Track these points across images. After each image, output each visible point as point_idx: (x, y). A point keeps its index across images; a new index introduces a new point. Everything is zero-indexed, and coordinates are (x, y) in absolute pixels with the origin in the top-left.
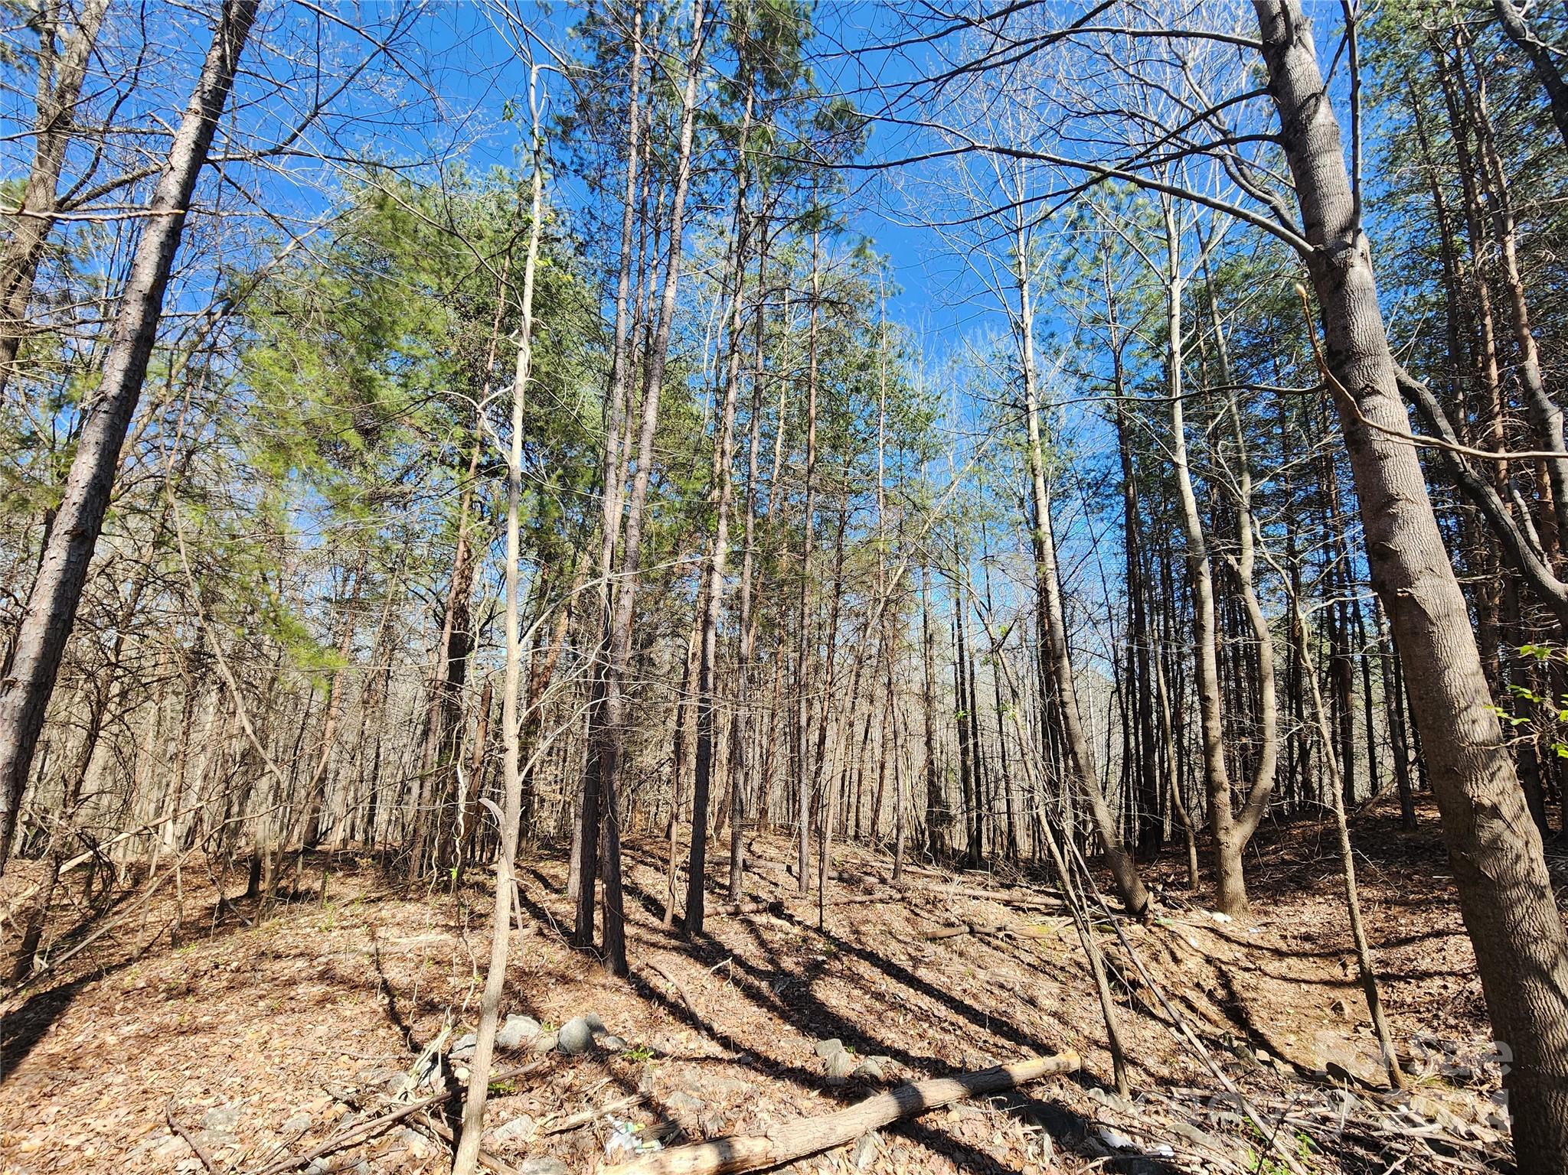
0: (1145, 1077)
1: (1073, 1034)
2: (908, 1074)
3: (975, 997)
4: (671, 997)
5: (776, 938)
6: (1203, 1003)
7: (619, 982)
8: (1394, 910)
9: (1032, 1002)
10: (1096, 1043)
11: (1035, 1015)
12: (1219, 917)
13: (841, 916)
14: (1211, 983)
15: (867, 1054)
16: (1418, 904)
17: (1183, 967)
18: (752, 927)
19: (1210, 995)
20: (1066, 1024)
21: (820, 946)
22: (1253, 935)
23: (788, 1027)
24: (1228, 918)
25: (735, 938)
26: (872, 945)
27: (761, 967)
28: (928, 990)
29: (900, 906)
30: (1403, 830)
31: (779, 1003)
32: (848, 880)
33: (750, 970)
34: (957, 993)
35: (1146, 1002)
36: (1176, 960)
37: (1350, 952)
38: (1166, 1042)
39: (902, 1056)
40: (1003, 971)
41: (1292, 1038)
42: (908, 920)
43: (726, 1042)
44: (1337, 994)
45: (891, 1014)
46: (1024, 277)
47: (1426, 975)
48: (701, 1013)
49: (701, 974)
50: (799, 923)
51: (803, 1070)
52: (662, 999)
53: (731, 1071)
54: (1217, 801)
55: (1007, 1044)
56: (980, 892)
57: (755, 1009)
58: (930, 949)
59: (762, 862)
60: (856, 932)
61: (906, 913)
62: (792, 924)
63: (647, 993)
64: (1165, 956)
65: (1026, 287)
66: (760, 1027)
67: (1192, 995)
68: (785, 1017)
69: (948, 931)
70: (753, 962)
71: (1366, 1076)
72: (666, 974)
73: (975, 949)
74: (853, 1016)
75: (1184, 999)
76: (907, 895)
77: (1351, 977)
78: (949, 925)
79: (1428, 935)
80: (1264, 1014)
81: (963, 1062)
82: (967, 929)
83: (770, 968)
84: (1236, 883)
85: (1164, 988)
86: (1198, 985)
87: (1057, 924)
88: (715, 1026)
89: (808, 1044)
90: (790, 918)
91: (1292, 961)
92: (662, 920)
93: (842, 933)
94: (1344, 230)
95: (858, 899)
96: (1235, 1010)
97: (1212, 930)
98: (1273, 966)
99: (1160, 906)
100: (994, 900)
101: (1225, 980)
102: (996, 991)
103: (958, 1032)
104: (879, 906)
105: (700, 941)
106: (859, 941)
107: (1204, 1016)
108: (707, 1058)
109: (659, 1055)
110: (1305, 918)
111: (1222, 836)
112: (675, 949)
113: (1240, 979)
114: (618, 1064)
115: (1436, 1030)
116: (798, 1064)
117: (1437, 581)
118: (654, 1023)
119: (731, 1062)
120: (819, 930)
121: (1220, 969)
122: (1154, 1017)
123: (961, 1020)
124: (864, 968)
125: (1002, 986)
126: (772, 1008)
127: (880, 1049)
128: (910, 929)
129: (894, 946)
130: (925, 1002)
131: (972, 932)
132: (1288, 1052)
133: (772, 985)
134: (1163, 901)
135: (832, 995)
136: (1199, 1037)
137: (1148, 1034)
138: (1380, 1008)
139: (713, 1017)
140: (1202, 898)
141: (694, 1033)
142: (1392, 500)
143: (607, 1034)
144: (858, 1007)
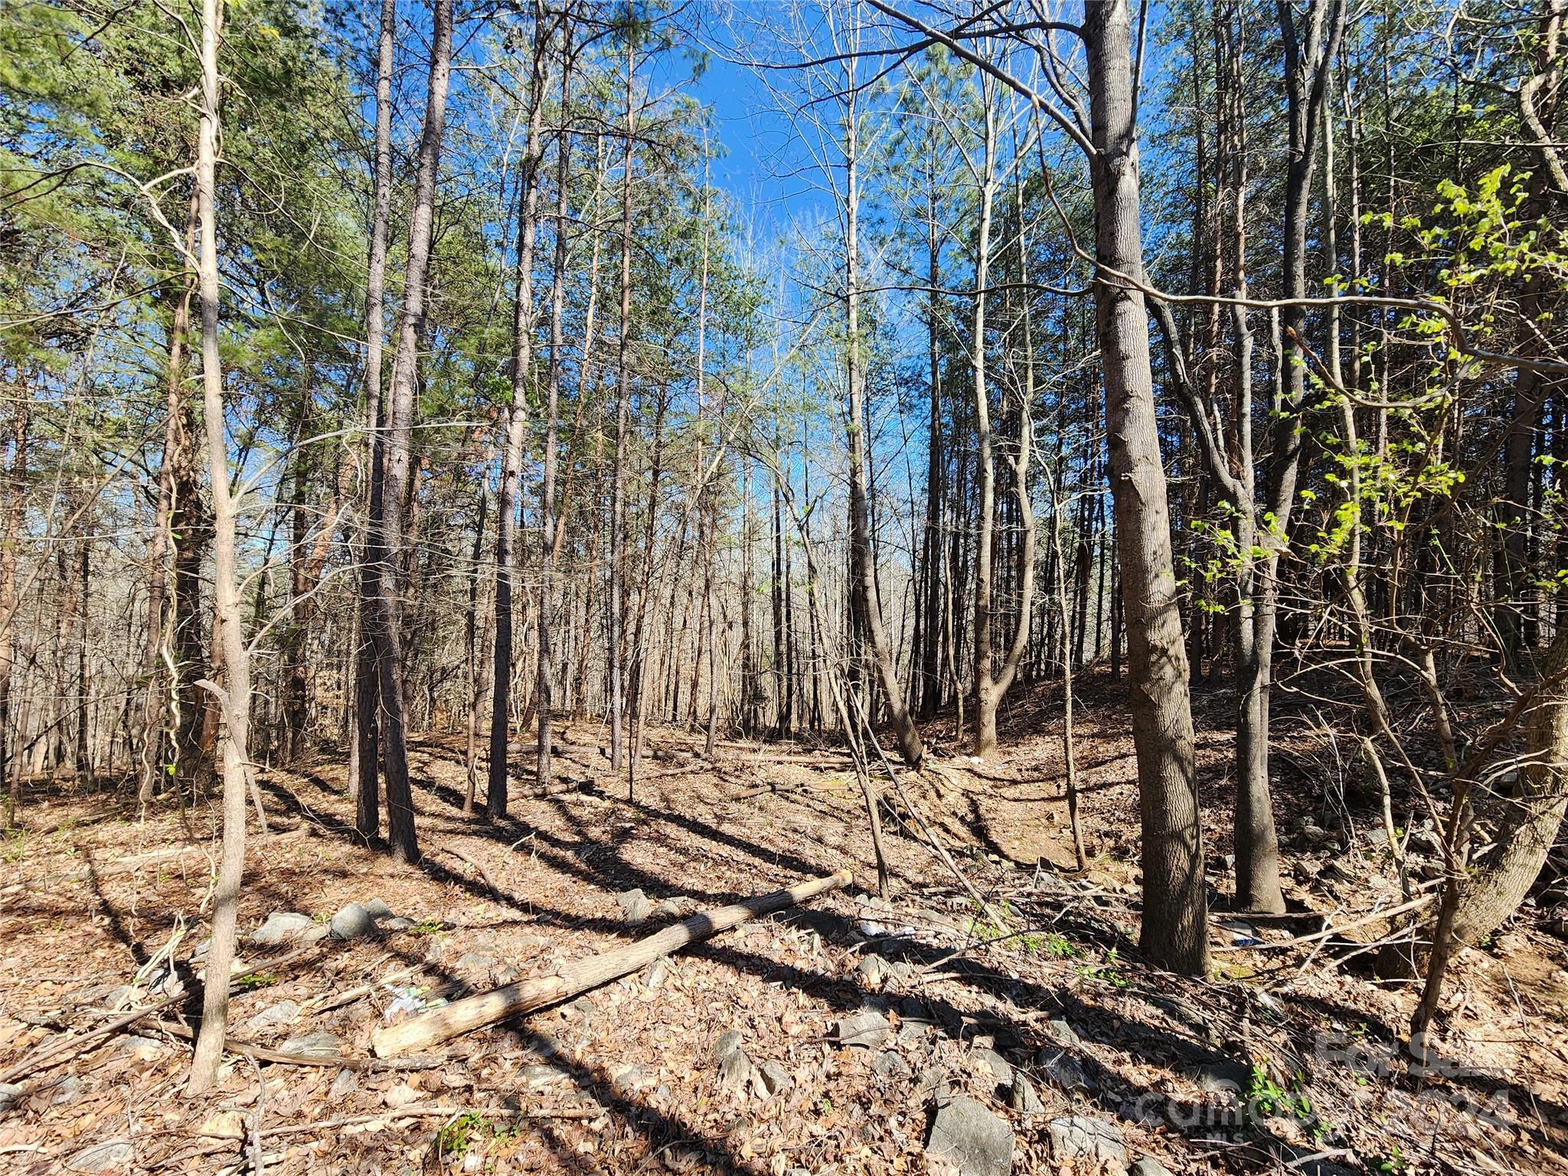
0: (904, 884)
1: (851, 861)
2: (702, 908)
3: (771, 841)
4: (469, 876)
5: (585, 814)
6: (956, 826)
7: (409, 869)
8: (1097, 741)
9: (820, 840)
10: (869, 865)
11: (821, 850)
12: (975, 760)
13: (652, 788)
14: (964, 809)
15: (665, 897)
16: (1112, 736)
17: (944, 801)
18: (560, 806)
19: (962, 819)
20: (846, 853)
21: (629, 815)
22: (998, 772)
23: (592, 887)
24: (982, 760)
25: (541, 817)
26: (679, 810)
27: (568, 839)
28: (729, 840)
29: (710, 775)
30: (1110, 683)
31: (583, 866)
32: (662, 757)
33: (556, 843)
34: (755, 841)
35: (912, 829)
36: (940, 796)
37: (1063, 776)
38: (923, 857)
39: (700, 896)
40: (798, 817)
41: (1016, 843)
42: (716, 785)
43: (525, 907)
44: (1051, 807)
45: (693, 864)
46: (852, 156)
47: (1111, 785)
48: (501, 886)
49: (503, 852)
50: (609, 798)
51: (604, 919)
52: (458, 879)
53: (528, 930)
54: (981, 667)
55: (795, 874)
56: (785, 758)
57: (560, 875)
58: (733, 807)
59: (574, 748)
60: (667, 800)
61: (715, 780)
62: (603, 799)
63: (441, 875)
64: (932, 794)
65: (853, 167)
66: (563, 891)
67: (948, 821)
68: (588, 878)
69: (753, 791)
70: (560, 836)
71: (1063, 864)
72: (464, 856)
73: (775, 803)
74: (657, 870)
75: (942, 825)
76: (717, 765)
77: (1062, 794)
78: (754, 786)
79: (1116, 758)
80: (999, 829)
81: (753, 892)
82: (769, 788)
83: (577, 838)
84: (990, 731)
85: (928, 818)
86: (954, 814)
87: (848, 777)
88: (516, 896)
89: (610, 898)
90: (601, 795)
91: (1023, 787)
92: (461, 808)
93: (654, 803)
94: (1121, 137)
95: (670, 772)
96: (979, 829)
97: (969, 770)
98: (1010, 792)
99: (932, 756)
100: (796, 763)
101: (974, 806)
102: (790, 835)
103: (754, 871)
104: (690, 776)
105: (503, 823)
106: (669, 808)
107: (956, 836)
108: (505, 922)
109: (449, 927)
110: (1036, 755)
111: (983, 695)
112: (475, 833)
113: (985, 803)
114: (401, 942)
115: (1111, 824)
116: (599, 915)
117: (1149, 467)
118: (448, 900)
119: (529, 923)
120: (629, 802)
121: (971, 799)
122: (915, 839)
123: (757, 861)
124: (671, 830)
125: (795, 831)
126: (576, 872)
127: (680, 892)
128: (717, 794)
129: (701, 808)
130: (726, 850)
131: (773, 790)
132: (1012, 854)
133: (578, 853)
134: (935, 752)
135: (638, 855)
136: (949, 850)
137: (910, 853)
138: (1077, 812)
139: (514, 887)
140: (964, 746)
141: (492, 904)
142: (1127, 396)
143: (393, 917)
144: (662, 862)
